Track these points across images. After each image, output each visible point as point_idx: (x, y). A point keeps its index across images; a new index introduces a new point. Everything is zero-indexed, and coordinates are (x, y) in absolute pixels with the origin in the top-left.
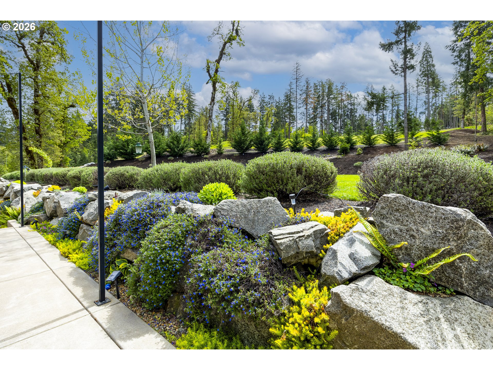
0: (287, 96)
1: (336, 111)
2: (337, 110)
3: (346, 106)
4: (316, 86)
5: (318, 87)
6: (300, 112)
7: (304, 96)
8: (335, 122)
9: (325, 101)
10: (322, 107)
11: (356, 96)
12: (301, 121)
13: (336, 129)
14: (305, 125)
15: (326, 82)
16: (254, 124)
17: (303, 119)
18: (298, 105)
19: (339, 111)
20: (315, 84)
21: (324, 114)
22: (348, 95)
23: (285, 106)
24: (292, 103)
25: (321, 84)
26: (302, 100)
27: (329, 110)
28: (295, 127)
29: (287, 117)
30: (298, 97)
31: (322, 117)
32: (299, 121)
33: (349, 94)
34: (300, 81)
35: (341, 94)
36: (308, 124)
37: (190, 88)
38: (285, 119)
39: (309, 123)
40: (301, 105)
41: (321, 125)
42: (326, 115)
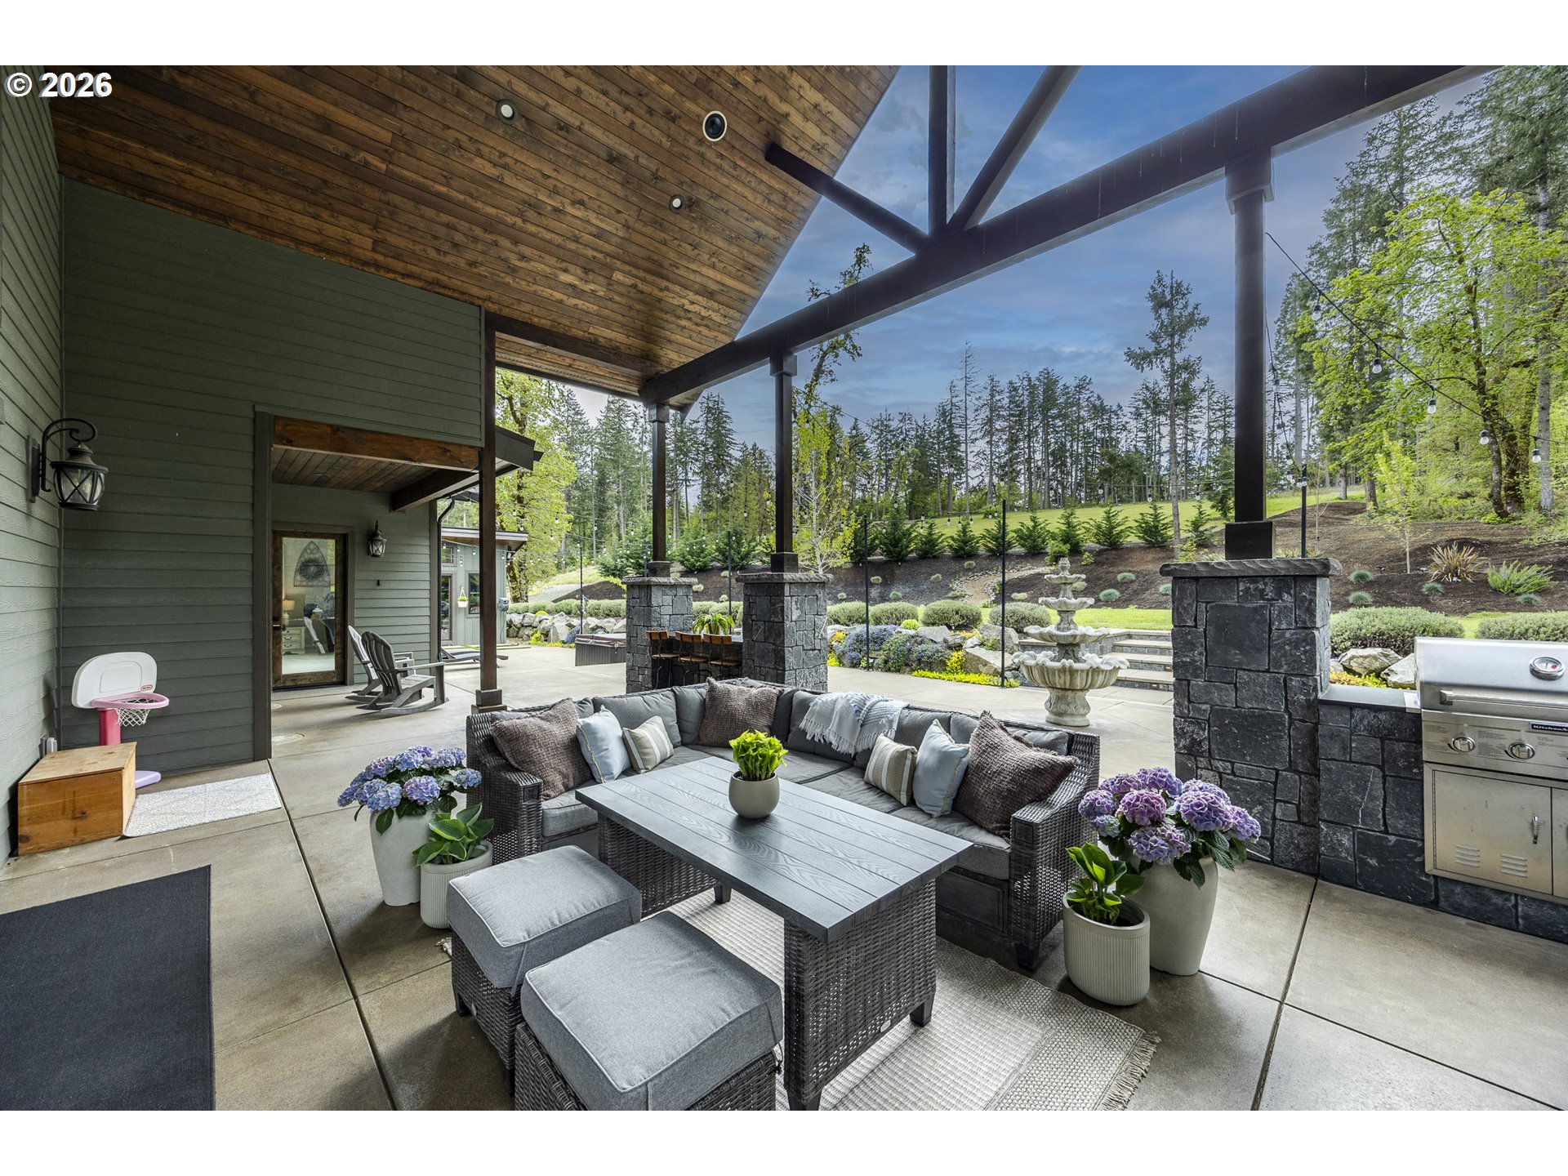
0: (944, 414)
1: (1065, 446)
2: (1068, 444)
3: (1089, 434)
4: (1015, 389)
5: (1020, 391)
6: (976, 450)
7: (985, 413)
8: (1062, 472)
9: (1036, 423)
10: (1029, 437)
11: (1115, 408)
12: (978, 472)
13: (1064, 488)
14: (987, 480)
15: (1039, 380)
16: (864, 481)
17: (983, 468)
18: (969, 434)
19: (1072, 447)
20: (1011, 383)
21: (1034, 452)
22: (1094, 406)
23: (939, 437)
24: (957, 431)
25: (1026, 383)
26: (979, 422)
27: (1046, 443)
28: (964, 485)
29: (944, 463)
30: (971, 416)
31: (1029, 461)
32: (972, 473)
33: (1098, 403)
34: (974, 384)
35: (1078, 405)
36: (995, 480)
37: (720, 405)
38: (938, 466)
39: (997, 475)
40: (979, 435)
41: (1030, 479)
42: (1038, 456)
